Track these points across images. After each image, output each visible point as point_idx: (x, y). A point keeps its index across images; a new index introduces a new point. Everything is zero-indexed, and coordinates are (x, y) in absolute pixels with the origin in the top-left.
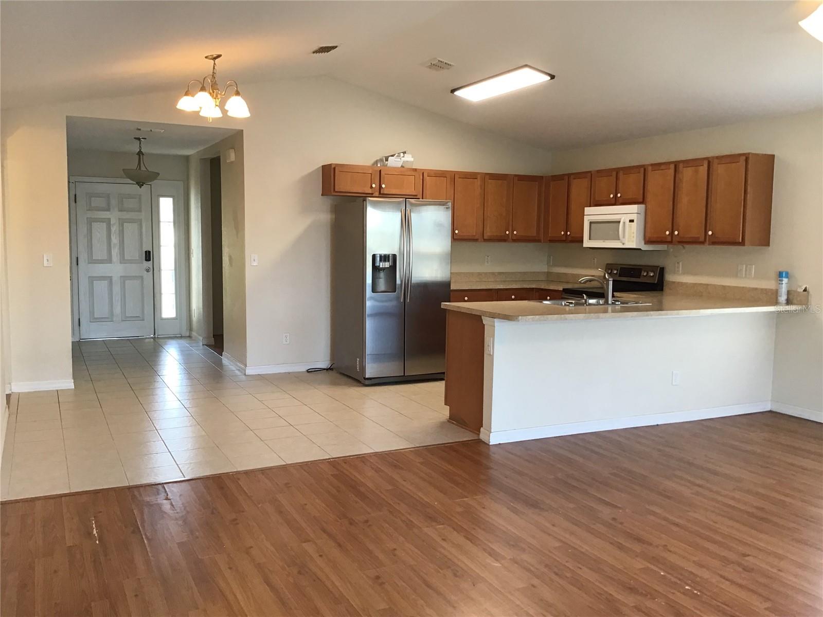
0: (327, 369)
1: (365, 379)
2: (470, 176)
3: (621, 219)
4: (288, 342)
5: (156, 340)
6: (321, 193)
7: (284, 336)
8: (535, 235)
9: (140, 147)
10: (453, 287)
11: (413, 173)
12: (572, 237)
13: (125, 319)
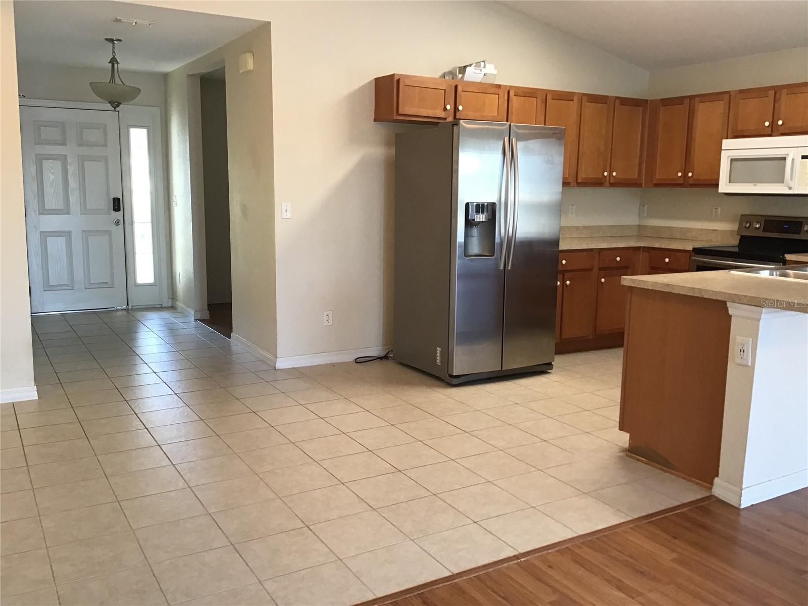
0: (380, 358)
1: (451, 376)
2: (564, 97)
3: (788, 155)
4: (331, 323)
5: (130, 312)
6: (374, 117)
7: (325, 315)
8: (636, 177)
9: (114, 52)
10: (563, 246)
11: (497, 91)
12: (694, 180)
13: (90, 286)
